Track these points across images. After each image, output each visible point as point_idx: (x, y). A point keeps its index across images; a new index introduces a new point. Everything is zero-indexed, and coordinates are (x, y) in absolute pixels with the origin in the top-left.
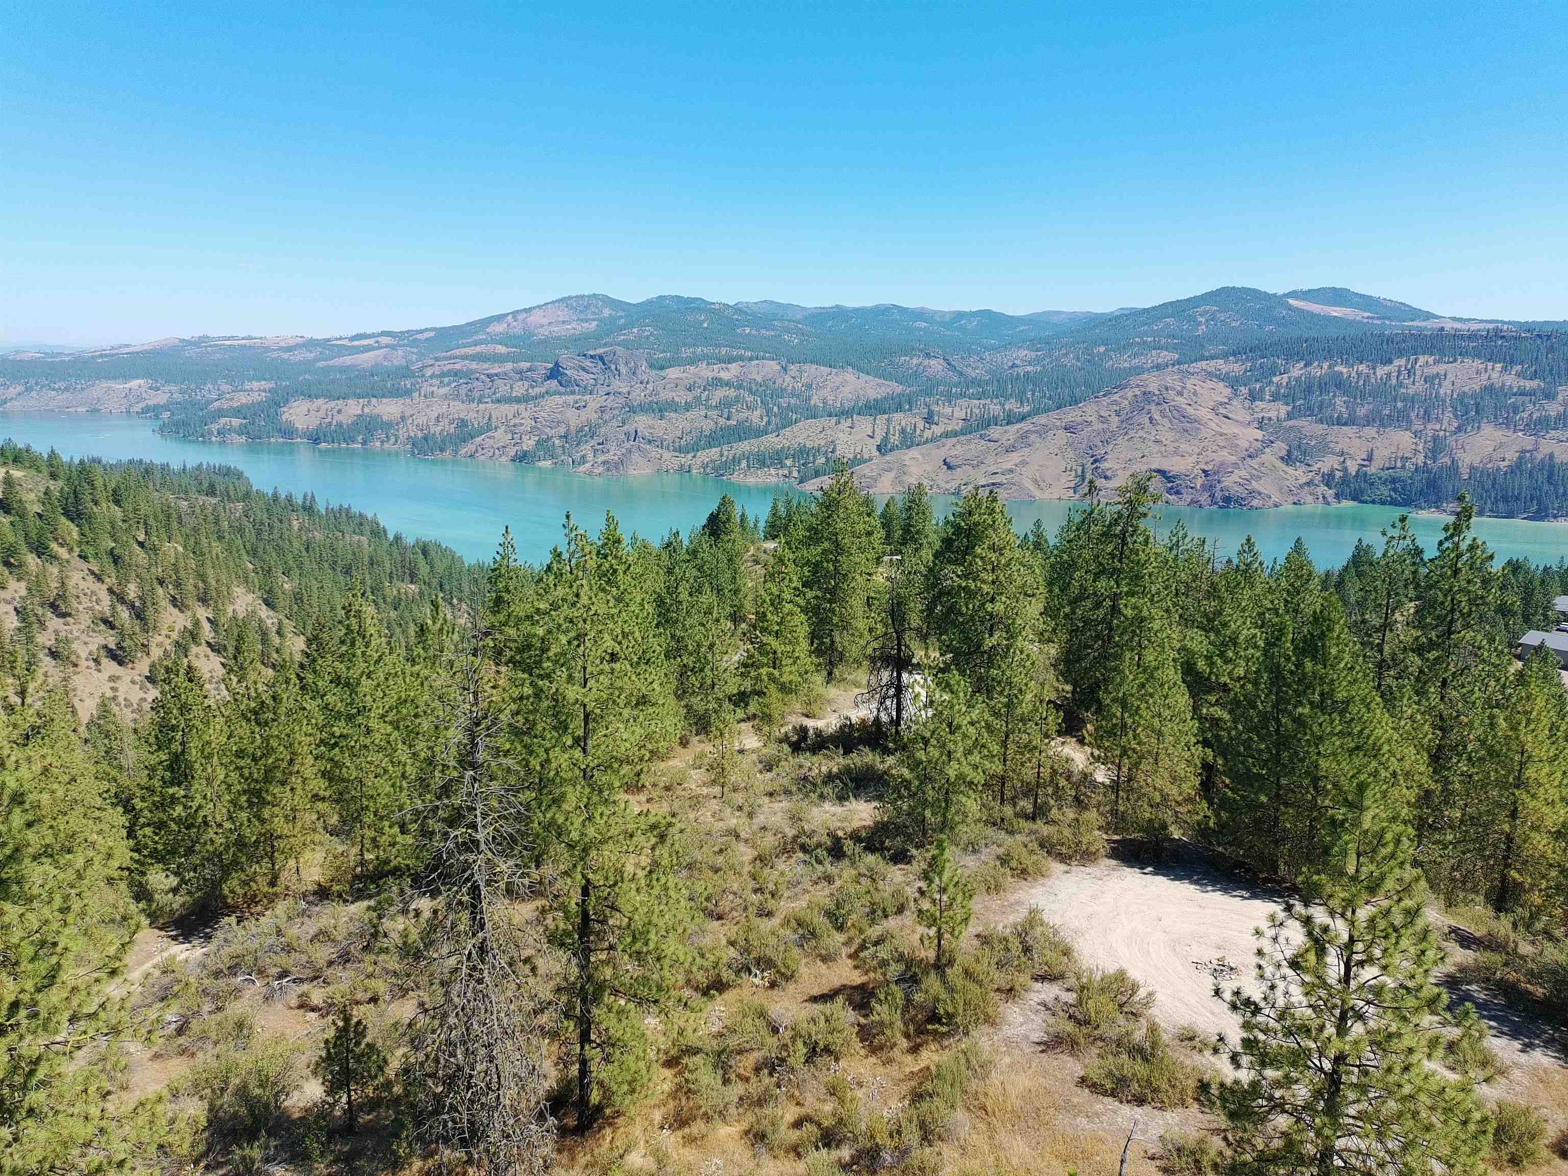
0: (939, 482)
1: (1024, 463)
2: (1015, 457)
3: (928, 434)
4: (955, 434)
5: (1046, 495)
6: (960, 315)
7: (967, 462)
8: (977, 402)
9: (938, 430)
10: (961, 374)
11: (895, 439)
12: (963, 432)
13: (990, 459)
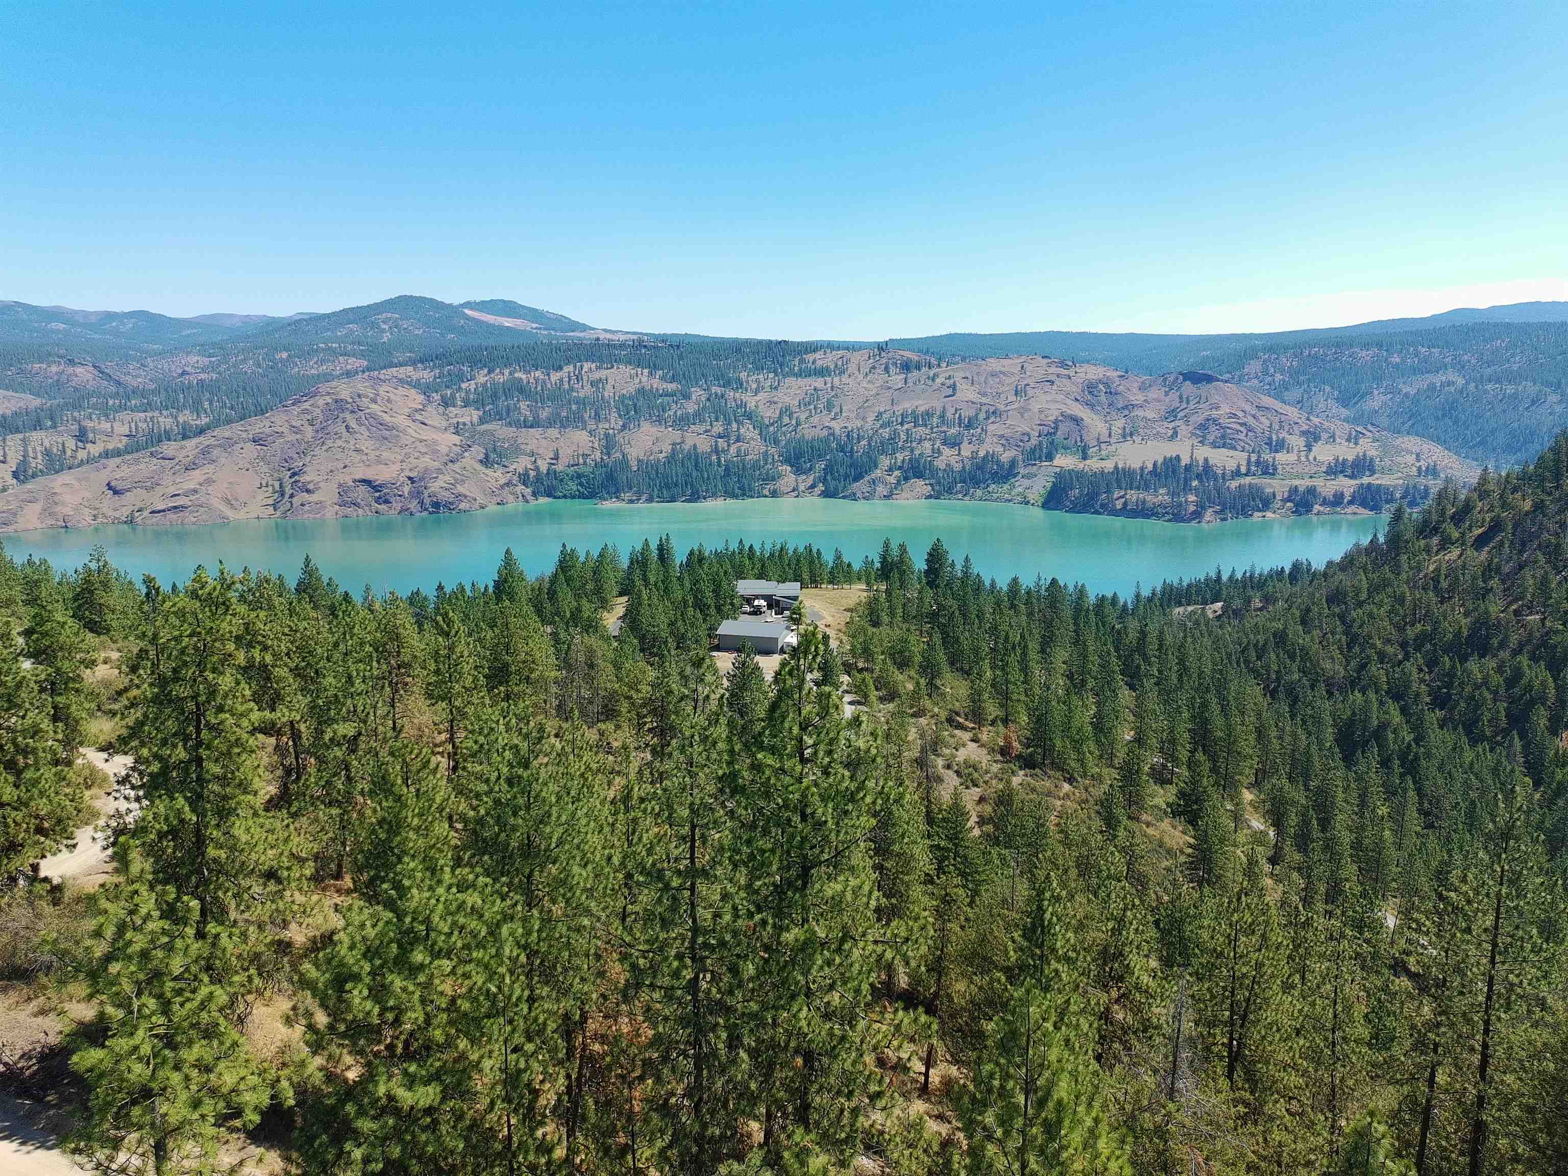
0: (105, 510)
1: (209, 481)
2: (197, 476)
3: (82, 455)
4: (118, 453)
5: (241, 515)
6: (110, 316)
7: (137, 484)
8: (142, 415)
9: (95, 450)
10: (119, 383)
11: (37, 462)
12: (128, 451)
13: (167, 479)
